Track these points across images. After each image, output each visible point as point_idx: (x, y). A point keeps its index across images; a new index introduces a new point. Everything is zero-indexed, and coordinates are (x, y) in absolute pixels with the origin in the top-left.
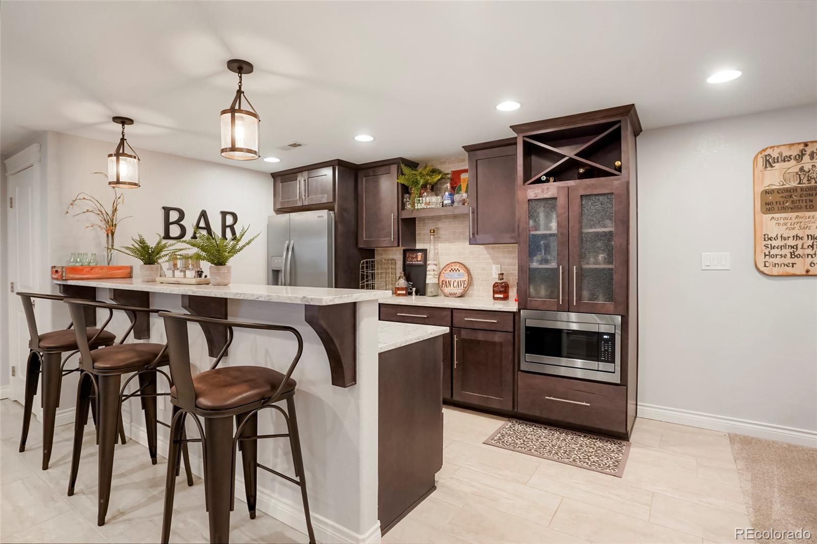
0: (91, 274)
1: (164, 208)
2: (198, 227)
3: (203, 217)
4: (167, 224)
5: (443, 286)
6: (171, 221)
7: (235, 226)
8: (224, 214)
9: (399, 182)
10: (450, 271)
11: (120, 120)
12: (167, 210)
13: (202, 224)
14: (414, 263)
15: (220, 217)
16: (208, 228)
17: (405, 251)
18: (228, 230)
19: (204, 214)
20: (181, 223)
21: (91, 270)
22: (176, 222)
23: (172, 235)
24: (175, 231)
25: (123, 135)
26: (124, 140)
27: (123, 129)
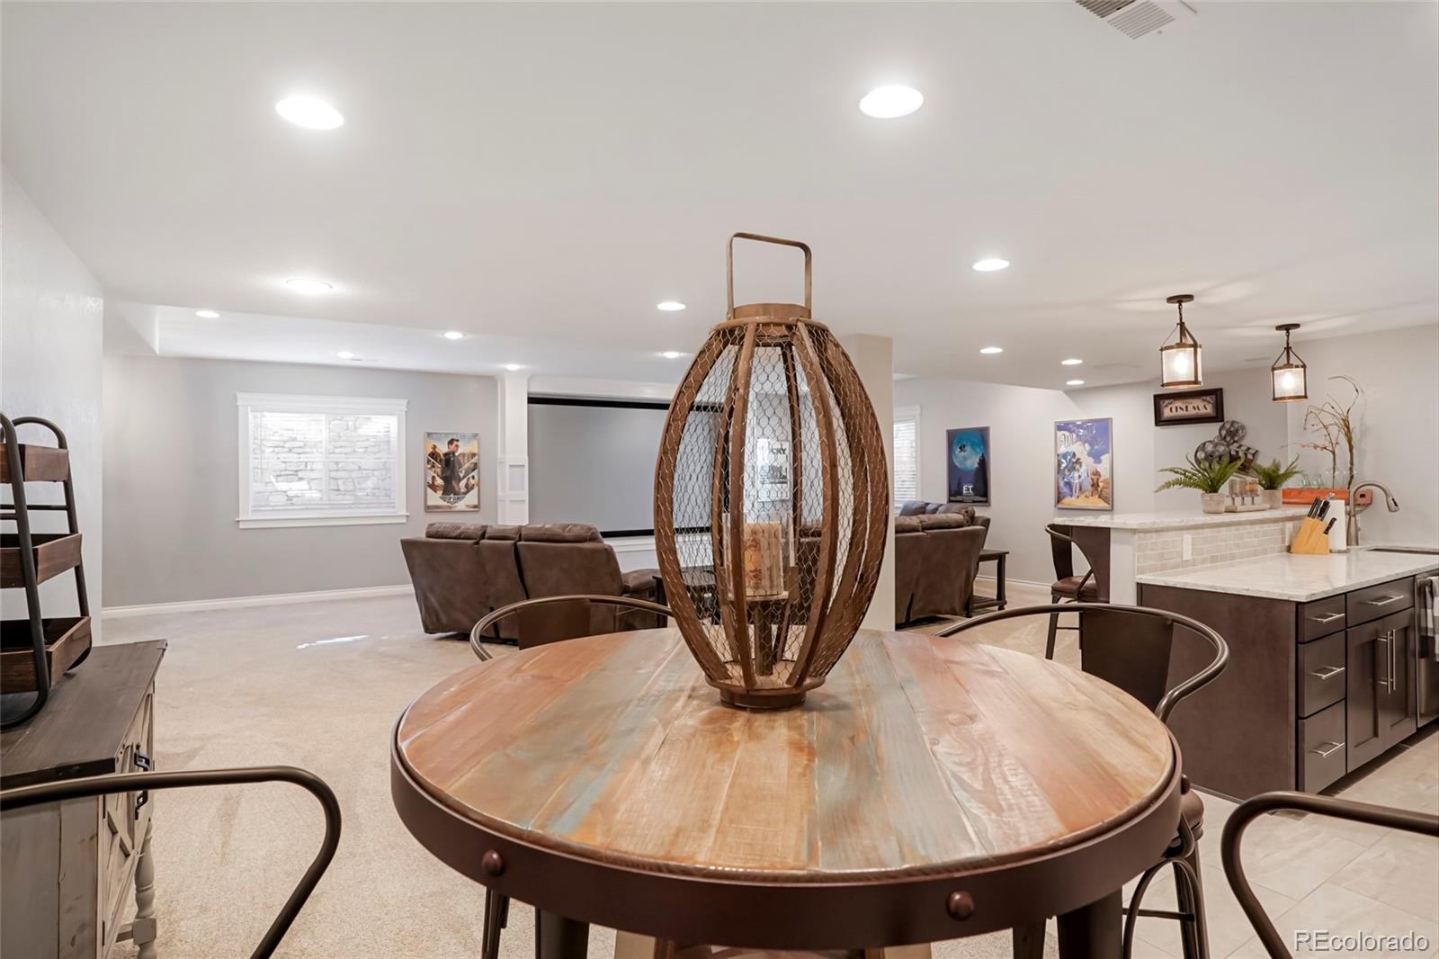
11: (1284, 328)
25: (1288, 344)
26: (1288, 349)
27: (1288, 336)
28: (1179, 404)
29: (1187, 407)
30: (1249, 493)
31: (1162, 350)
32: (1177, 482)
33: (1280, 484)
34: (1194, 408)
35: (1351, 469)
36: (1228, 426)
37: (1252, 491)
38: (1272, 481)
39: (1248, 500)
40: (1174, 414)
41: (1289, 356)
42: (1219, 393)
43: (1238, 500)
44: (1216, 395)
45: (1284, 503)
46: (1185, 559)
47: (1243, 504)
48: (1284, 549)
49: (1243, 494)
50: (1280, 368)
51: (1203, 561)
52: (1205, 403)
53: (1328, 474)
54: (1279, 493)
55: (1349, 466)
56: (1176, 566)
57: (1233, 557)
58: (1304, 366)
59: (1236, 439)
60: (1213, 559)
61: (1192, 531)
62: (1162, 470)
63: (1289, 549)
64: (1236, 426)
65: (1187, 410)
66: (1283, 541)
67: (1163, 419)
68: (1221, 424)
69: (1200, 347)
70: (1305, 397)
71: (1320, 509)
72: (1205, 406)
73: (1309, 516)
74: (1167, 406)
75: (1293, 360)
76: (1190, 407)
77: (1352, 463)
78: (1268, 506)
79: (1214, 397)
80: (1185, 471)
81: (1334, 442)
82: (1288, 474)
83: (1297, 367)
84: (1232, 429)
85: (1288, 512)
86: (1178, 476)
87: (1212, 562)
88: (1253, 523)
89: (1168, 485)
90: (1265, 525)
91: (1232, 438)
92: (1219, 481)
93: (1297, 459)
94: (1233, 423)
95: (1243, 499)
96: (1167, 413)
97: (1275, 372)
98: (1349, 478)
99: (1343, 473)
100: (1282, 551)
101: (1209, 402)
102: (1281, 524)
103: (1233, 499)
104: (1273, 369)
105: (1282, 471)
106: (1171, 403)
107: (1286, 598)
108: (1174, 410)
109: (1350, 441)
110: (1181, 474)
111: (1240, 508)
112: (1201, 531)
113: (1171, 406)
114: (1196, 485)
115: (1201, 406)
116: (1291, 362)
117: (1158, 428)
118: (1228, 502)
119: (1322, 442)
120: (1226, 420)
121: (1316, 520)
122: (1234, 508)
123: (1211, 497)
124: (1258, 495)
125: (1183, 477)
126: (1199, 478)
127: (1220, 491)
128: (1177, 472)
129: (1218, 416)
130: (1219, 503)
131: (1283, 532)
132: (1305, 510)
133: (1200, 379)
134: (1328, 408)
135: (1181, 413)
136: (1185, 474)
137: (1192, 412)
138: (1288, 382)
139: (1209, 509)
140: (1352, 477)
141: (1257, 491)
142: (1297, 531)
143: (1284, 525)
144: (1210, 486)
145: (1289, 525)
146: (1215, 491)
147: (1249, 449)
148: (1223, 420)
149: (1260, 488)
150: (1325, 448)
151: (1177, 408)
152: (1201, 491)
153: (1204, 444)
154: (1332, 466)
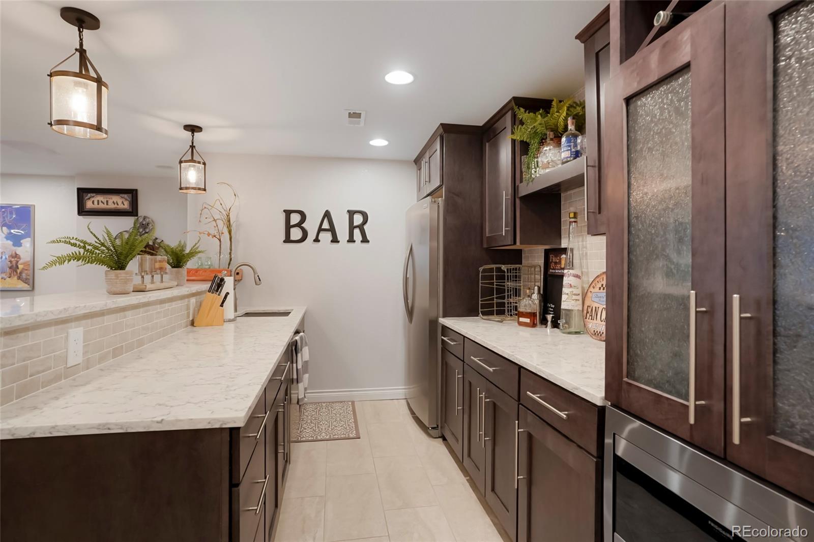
0: (196, 276)
1: (285, 211)
2: (320, 229)
3: (326, 217)
4: (288, 227)
5: (588, 315)
6: (292, 223)
7: (365, 227)
8: (351, 213)
9: (514, 138)
10: (600, 289)
11: (190, 128)
12: (288, 213)
13: (326, 225)
14: (557, 271)
15: (347, 217)
16: (332, 229)
17: (547, 253)
18: (357, 232)
19: (327, 215)
20: (302, 225)
21: (196, 272)
22: (299, 225)
23: (292, 238)
24: (296, 234)
25: (193, 143)
26: (192, 147)
27: (193, 136)
28: (100, 198)
29: (107, 201)
30: (158, 271)
31: (51, 75)
32: (77, 258)
33: (186, 262)
34: (113, 202)
35: (230, 253)
36: (141, 220)
37: (161, 268)
38: (178, 260)
39: (157, 277)
40: (96, 206)
41: (192, 155)
42: (134, 192)
43: (148, 278)
44: (133, 194)
45: (187, 280)
46: (71, 363)
47: (152, 282)
48: (189, 323)
49: (153, 272)
50: (186, 161)
51: (102, 359)
52: (123, 200)
53: (217, 257)
54: (183, 271)
55: (229, 251)
56: (57, 378)
57: (141, 343)
58: (204, 164)
59: (147, 230)
60: (116, 353)
61: (84, 322)
62: (53, 242)
63: (192, 323)
64: (147, 220)
65: (107, 204)
66: (188, 317)
67: (86, 210)
68: (136, 217)
69: (106, 86)
70: (205, 190)
71: (218, 285)
72: (123, 203)
73: (209, 291)
74: (89, 199)
75: (196, 158)
76: (110, 202)
77: (231, 250)
78: (176, 283)
79: (130, 195)
80: (85, 243)
81: (221, 232)
82: (192, 254)
83: (199, 163)
84: (144, 223)
85: (192, 289)
86: (76, 250)
87: (114, 356)
88: (162, 302)
89: (61, 260)
90: (174, 303)
91: (144, 229)
92: (126, 257)
93: (199, 241)
94: (145, 218)
95: (153, 276)
96: (89, 205)
97: (182, 164)
98: (229, 261)
99: (225, 257)
100: (187, 326)
101: (126, 200)
102: (187, 300)
103: (143, 277)
104: (181, 162)
105: (187, 251)
106: (93, 197)
107: (217, 426)
108: (96, 203)
109: (230, 232)
110: (79, 247)
111: (149, 286)
112: (99, 319)
113: (92, 199)
114: (102, 262)
115: (120, 203)
116: (194, 159)
117: (81, 217)
118: (137, 280)
119: (213, 231)
120: (139, 215)
121: (215, 295)
122: (142, 287)
123: (117, 276)
124: (166, 273)
125: (82, 251)
126: (103, 252)
127: (127, 269)
128: (74, 245)
129: (133, 211)
130: (127, 281)
131: (188, 308)
132: (206, 286)
133: (104, 125)
134: (218, 205)
135: (102, 206)
136: (84, 247)
137: (111, 206)
138: (192, 175)
139: (114, 289)
140: (231, 260)
141: (166, 269)
142: (199, 305)
143: (189, 301)
144: (116, 263)
145: (193, 300)
146: (122, 267)
147: (156, 239)
148: (137, 215)
149: (169, 267)
150: (215, 236)
151: (98, 201)
152: (105, 268)
153: (121, 233)
154: (219, 251)
